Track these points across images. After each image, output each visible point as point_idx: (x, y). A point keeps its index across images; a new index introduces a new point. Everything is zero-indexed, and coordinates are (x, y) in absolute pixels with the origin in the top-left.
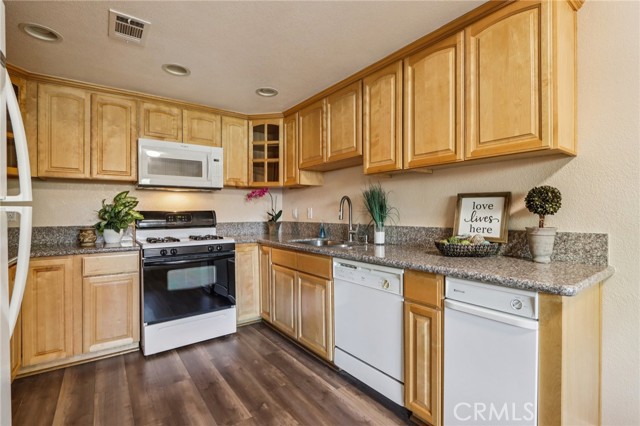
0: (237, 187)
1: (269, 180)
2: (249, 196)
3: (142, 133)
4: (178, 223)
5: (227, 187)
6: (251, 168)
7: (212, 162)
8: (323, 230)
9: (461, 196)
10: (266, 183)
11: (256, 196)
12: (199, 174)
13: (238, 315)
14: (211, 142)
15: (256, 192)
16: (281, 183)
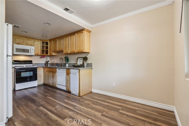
0: (38, 55)
1: (46, 54)
2: (41, 57)
3: (14, 43)
4: (23, 63)
5: (35, 55)
6: (41, 51)
7: (31, 50)
8: (58, 65)
9: (78, 58)
10: (45, 54)
11: (43, 57)
12: (29, 52)
13: (38, 83)
14: (31, 45)
15: (42, 56)
16: (49, 55)
